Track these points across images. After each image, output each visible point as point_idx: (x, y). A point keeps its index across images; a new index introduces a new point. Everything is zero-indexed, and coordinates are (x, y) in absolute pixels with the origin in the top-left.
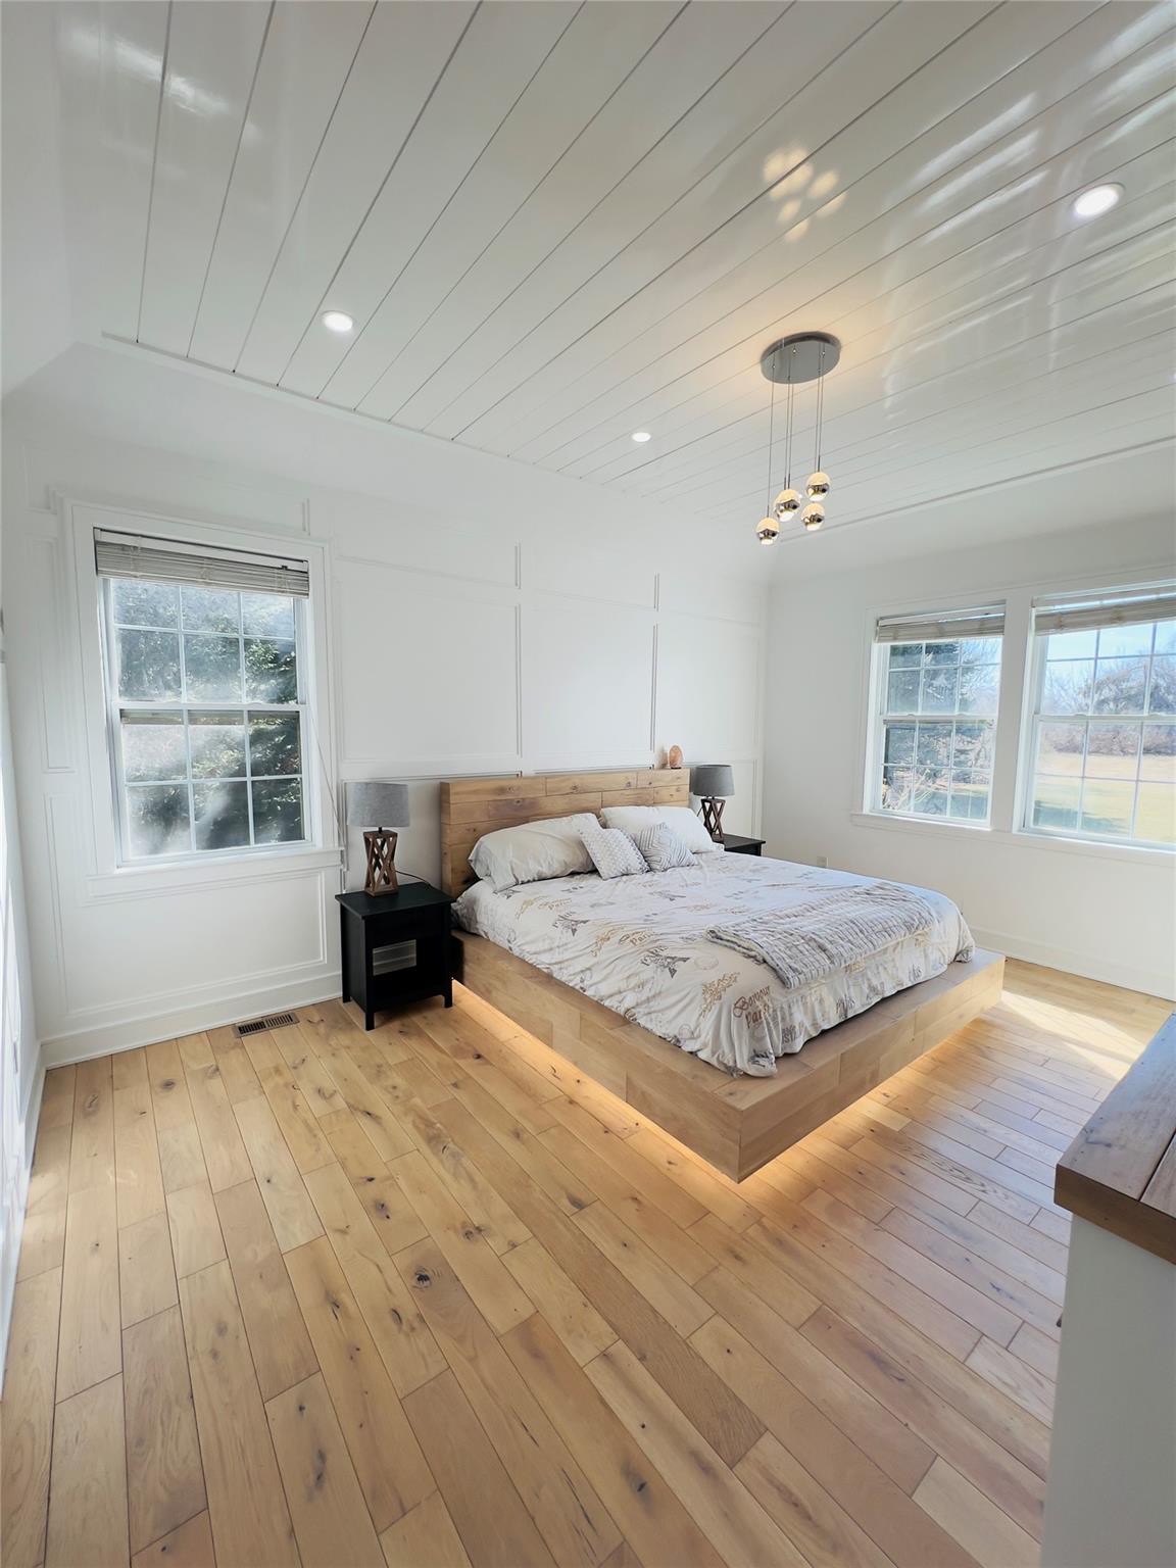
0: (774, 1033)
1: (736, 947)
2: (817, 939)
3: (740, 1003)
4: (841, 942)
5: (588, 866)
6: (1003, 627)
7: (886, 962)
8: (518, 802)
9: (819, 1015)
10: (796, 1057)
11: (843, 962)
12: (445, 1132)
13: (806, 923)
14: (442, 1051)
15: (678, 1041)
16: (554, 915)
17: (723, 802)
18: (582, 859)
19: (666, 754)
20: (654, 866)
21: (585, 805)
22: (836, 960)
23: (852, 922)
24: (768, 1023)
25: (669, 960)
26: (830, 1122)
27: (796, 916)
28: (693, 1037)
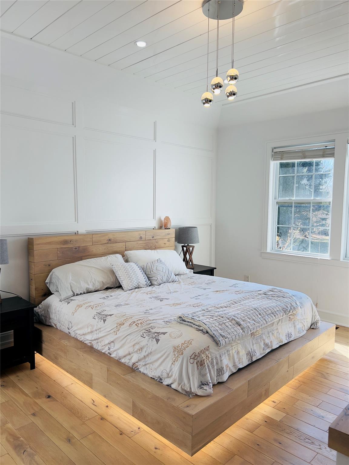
0: (212, 370)
1: (192, 325)
2: (236, 319)
3: (193, 356)
4: (249, 320)
5: (116, 284)
6: (334, 154)
7: (273, 330)
8: (76, 248)
9: (237, 360)
10: (224, 384)
11: (249, 331)
12: (25, 442)
13: (231, 311)
14: (26, 395)
15: (161, 379)
16: (94, 312)
17: (193, 247)
18: (112, 279)
19: (162, 221)
20: (154, 282)
21: (115, 249)
22: (246, 330)
23: (255, 309)
24: (208, 366)
25: (155, 334)
26: (243, 419)
27: (226, 307)
28: (168, 377)
